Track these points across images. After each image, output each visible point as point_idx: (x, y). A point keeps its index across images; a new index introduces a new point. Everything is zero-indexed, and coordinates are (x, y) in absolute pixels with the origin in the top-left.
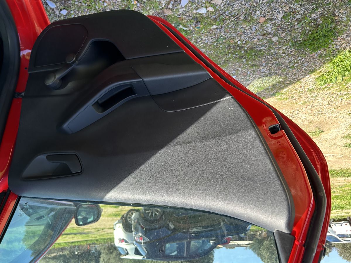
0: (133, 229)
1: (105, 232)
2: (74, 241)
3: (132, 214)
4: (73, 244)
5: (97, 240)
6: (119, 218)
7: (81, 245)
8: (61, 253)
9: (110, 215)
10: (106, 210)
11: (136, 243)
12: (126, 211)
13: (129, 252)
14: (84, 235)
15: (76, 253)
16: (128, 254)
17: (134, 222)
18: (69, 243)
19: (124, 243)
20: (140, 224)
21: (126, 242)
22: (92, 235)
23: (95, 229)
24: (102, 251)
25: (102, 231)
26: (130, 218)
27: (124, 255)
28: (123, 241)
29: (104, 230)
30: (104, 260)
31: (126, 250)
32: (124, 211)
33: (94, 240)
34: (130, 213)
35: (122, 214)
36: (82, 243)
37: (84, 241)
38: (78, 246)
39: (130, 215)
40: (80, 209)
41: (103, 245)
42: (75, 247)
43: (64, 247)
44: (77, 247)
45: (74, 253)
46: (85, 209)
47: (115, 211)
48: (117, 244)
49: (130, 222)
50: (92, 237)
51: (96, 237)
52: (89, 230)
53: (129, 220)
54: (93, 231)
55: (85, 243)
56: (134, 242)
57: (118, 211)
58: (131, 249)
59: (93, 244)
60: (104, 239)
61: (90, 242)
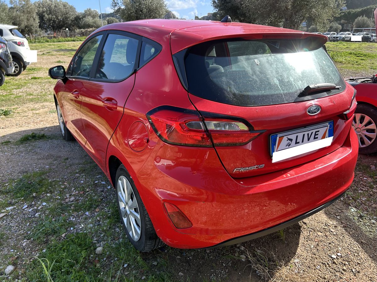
0: (11, 56)
1: (40, 50)
2: (73, 42)
3: (15, 72)
4: (73, 39)
5: (47, 41)
6: (28, 67)
7: (65, 38)
8: (83, 30)
9: (40, 69)
10: (45, 74)
11: (4, 42)
12: (23, 74)
13: (9, 32)
14: (63, 48)
15: (67, 29)
16: (11, 30)
17: (11, 63)
18: (78, 41)
19: (18, 41)
20: (4, 61)
21: (16, 43)
22: (55, 48)
23: (52, 55)
24: (38, 29)
25: (44, 52)
26: (16, 67)
27: (14, 29)
28: (19, 44)
29: (42, 53)
30: (34, 19)
31: (13, 34)
32: (24, 74)
33: (51, 42)
34: (17, 72)
35: (25, 71)
36: (64, 39)
37: (62, 42)
38: (67, 36)
39: (17, 70)
40: (63, 75)
41: (40, 35)
42: (71, 36)
43: (81, 36)
44: (69, 35)
45: (69, 29)
46: (60, 75)
47: (35, 73)
48: (25, 41)
49: (15, 63)
50: (54, 45)
51: (50, 45)
52: (58, 53)
53: (17, 65)
54: (55, 53)
55: (61, 39)
56: (6, 42)
57: (32, 73)
58: (7, 35)
59: (51, 38)
60: (39, 42)
61: (55, 40)
